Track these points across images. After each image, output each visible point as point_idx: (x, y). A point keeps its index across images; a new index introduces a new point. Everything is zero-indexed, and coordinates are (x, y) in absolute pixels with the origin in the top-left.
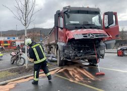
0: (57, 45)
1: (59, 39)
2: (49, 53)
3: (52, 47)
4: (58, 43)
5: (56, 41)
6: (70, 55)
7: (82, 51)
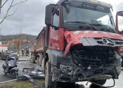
0: (47, 54)
1: (49, 46)
2: (34, 62)
3: (39, 56)
4: (48, 51)
5: (46, 48)
6: (70, 74)
7: (89, 68)
